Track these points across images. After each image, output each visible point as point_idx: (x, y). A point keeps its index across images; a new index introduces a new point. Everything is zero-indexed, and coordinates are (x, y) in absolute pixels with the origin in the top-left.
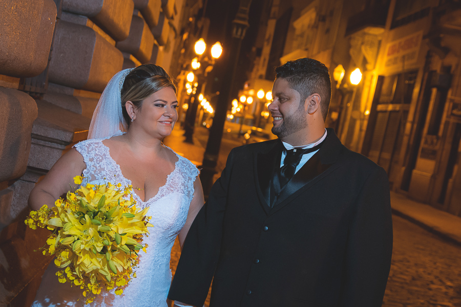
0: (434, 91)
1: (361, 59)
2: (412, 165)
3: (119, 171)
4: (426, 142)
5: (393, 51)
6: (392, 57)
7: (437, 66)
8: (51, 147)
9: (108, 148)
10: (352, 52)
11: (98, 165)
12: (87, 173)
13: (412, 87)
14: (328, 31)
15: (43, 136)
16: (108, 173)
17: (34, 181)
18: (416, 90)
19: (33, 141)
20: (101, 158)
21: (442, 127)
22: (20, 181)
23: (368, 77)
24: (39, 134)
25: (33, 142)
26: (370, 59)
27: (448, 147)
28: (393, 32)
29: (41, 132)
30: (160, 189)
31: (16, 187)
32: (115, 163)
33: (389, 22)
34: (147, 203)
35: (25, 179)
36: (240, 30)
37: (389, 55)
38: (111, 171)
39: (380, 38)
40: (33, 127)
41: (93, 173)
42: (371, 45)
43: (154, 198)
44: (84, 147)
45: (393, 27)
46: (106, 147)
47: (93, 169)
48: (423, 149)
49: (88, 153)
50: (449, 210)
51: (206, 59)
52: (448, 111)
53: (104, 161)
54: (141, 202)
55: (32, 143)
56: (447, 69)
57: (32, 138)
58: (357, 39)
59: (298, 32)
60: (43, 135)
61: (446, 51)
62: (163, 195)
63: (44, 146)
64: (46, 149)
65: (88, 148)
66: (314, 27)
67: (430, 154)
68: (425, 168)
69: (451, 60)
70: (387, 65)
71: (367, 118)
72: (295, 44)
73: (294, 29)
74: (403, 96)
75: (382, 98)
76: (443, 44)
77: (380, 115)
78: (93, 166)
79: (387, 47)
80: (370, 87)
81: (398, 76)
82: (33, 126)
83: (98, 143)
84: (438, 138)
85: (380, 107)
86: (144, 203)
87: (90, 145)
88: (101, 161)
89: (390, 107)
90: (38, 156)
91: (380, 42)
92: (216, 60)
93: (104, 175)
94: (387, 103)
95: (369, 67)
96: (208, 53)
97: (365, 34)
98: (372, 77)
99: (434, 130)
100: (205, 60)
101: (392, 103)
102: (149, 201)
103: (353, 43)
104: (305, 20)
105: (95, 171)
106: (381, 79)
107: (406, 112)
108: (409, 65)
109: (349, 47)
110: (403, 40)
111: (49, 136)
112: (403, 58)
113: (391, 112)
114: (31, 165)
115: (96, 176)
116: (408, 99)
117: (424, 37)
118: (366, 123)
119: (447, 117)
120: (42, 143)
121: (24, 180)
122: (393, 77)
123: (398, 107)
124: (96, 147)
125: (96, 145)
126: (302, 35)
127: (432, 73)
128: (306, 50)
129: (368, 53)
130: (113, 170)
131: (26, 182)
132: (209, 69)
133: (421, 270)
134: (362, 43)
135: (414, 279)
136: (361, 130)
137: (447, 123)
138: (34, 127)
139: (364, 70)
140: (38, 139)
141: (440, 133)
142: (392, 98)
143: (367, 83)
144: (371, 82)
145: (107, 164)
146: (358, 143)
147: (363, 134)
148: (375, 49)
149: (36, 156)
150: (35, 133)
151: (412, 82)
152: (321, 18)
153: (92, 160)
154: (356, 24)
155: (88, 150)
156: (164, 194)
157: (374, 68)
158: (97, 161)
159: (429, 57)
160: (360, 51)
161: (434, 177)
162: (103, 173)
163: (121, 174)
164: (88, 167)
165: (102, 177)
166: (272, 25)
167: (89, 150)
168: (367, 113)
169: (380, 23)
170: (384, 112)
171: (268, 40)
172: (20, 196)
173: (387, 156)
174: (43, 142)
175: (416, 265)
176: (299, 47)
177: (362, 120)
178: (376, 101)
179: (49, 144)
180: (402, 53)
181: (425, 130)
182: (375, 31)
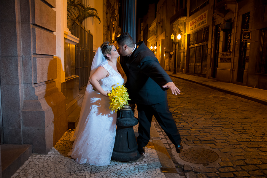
4: (222, 55)
5: (192, 24)
6: (193, 26)
7: (220, 22)
18: (210, 35)
26: (182, 30)
27: (237, 55)
28: (191, 17)
33: (188, 14)
37: (191, 26)
39: (185, 21)
42: (182, 25)
45: (190, 15)
48: (221, 59)
50: (248, 85)
56: (228, 21)
58: (175, 24)
59: (151, 31)
66: (156, 27)
67: (226, 60)
70: (191, 30)
72: (151, 35)
73: (149, 31)
75: (191, 43)
77: (191, 49)
79: (189, 23)
81: (197, 33)
85: (190, 46)
89: (196, 45)
91: (185, 23)
94: (194, 44)
95: (183, 33)
97: (178, 21)
98: (185, 36)
103: (174, 26)
104: (153, 26)
106: (189, 36)
109: (173, 28)
110: (197, 18)
113: (197, 47)
118: (186, 53)
122: (195, 34)
123: (200, 44)
126: (153, 31)
127: (218, 26)
134: (178, 25)
136: (184, 56)
139: (181, 34)
141: (231, 50)
142: (195, 42)
143: (183, 38)
147: (185, 58)
152: (159, 23)
154: (174, 19)
157: (185, 33)
161: (232, 70)
166: (142, 32)
169: (185, 15)
170: (193, 47)
178: (188, 44)
180: (198, 23)
181: (220, 50)
182: (183, 19)
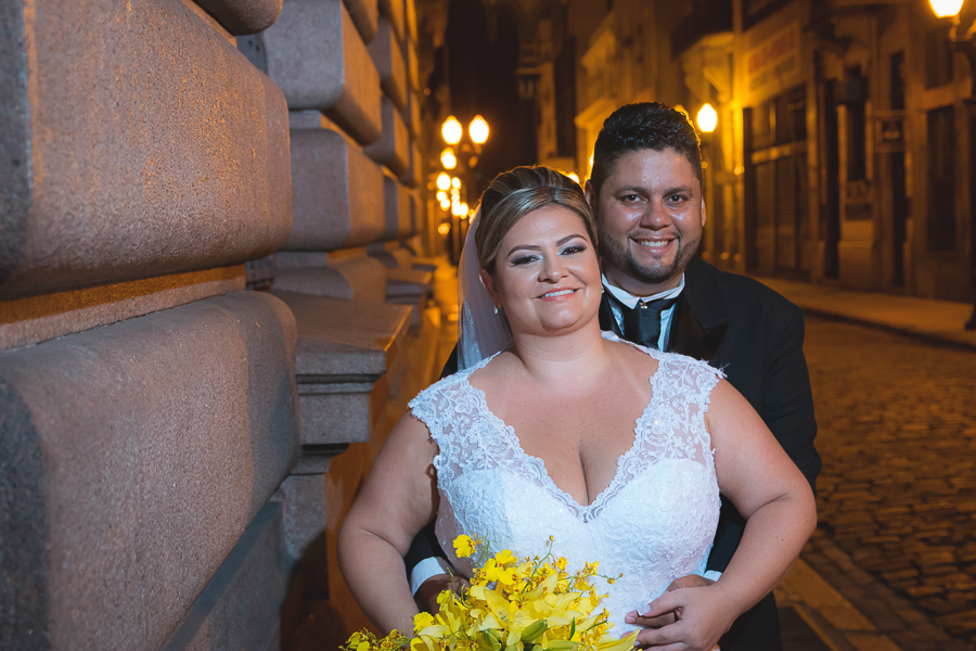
0: (842, 111)
1: (706, 90)
2: (834, 236)
3: (513, 442)
4: (849, 194)
5: (756, 64)
6: (757, 74)
7: (836, 69)
8: (342, 393)
9: (481, 391)
10: (689, 82)
11: (464, 439)
12: (444, 463)
13: (801, 115)
14: (640, 59)
15: (320, 375)
16: (487, 452)
17: (321, 470)
18: (811, 117)
19: (302, 388)
20: (468, 421)
21: (869, 164)
22: (291, 478)
23: (726, 114)
24: (312, 372)
25: (301, 391)
26: (720, 84)
27: (887, 193)
28: (748, 36)
29: (315, 368)
30: (620, 463)
31: (287, 492)
32: (503, 425)
33: (738, 21)
34: (592, 507)
35: (301, 472)
36: (530, 86)
37: (751, 71)
38: (494, 447)
39: (728, 50)
40: (295, 362)
41: (455, 460)
42: (718, 63)
43: (608, 491)
44: (427, 403)
45: (746, 27)
46: (477, 392)
47: (454, 449)
48: (848, 208)
49: (439, 416)
50: (916, 293)
51: (466, 148)
52: (874, 138)
53: (475, 426)
54: (577, 506)
55: (301, 395)
56: (854, 72)
57: (299, 383)
58: (692, 59)
60: (320, 372)
61: (846, 43)
62: (631, 477)
63: (326, 394)
64: (333, 399)
65: (437, 404)
66: (617, 57)
67: (861, 212)
68: (857, 236)
69: (857, 56)
70: (753, 87)
71: (740, 179)
72: (592, 91)
73: (584, 70)
74: (790, 130)
75: (757, 143)
76: (839, 33)
77: (760, 170)
78: (454, 443)
79: (744, 61)
80: (732, 130)
81: (774, 102)
82: (295, 358)
83: (457, 387)
84: (867, 183)
85: (757, 157)
86: (586, 510)
87: (440, 396)
88: (468, 427)
89: (774, 153)
90: (320, 419)
91: (731, 57)
92: (482, 145)
93: (479, 460)
94: (767, 147)
95: (723, 98)
96: (466, 139)
97: (703, 49)
98: (732, 113)
99: (857, 171)
100: (464, 150)
101: (776, 144)
102: (597, 503)
103: (688, 67)
104: (599, 52)
105: (459, 455)
106: (747, 112)
107: (804, 154)
108: (790, 79)
109: (682, 75)
110: (768, 44)
111: (335, 372)
112: (778, 72)
113: (777, 161)
114: (309, 442)
115: (461, 465)
116: (801, 133)
117: (805, 30)
118: (740, 188)
119: (875, 146)
120: (322, 388)
121: (298, 475)
122: (766, 105)
123: (786, 150)
124: (455, 397)
125: (454, 392)
126: (600, 76)
127: (830, 85)
128: (613, 96)
129: (717, 77)
130: (497, 441)
131: (306, 477)
132: (473, 162)
133: (934, 408)
134: (704, 64)
135: (932, 427)
136: (735, 200)
137: (876, 157)
138: (298, 359)
139: (717, 104)
140: (312, 383)
141: (870, 174)
142: (772, 138)
143: (727, 125)
144: (732, 121)
145: (484, 432)
146: (735, 220)
147: (741, 206)
148: (726, 69)
149: (315, 420)
150: (303, 372)
151: (799, 106)
152: (625, 42)
153: (447, 430)
154: (685, 37)
155: (437, 409)
156: (634, 472)
157: (732, 97)
158: (460, 429)
159: (818, 60)
160: (702, 76)
161: (877, 246)
162: (477, 454)
163: (518, 448)
164: (442, 449)
165: (475, 465)
167: (440, 408)
168: (739, 170)
169: (724, 26)
170: (766, 163)
171: (547, 97)
172: (299, 510)
173: (788, 230)
174: (322, 386)
175: (921, 400)
176: (599, 95)
177: (733, 184)
178: (749, 149)
179: (338, 388)
180: (773, 64)
181: (843, 175)
182: (720, 41)
